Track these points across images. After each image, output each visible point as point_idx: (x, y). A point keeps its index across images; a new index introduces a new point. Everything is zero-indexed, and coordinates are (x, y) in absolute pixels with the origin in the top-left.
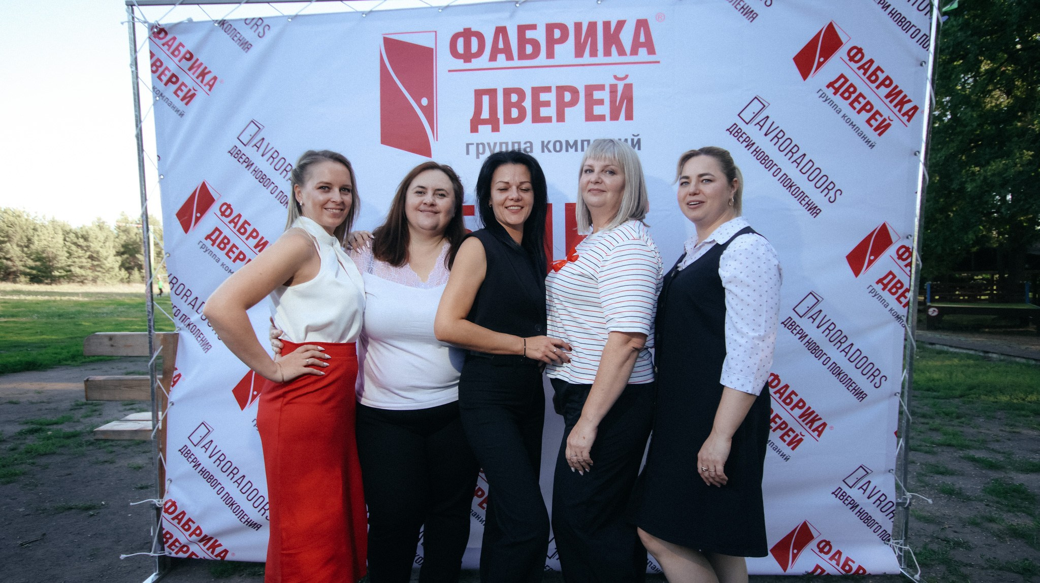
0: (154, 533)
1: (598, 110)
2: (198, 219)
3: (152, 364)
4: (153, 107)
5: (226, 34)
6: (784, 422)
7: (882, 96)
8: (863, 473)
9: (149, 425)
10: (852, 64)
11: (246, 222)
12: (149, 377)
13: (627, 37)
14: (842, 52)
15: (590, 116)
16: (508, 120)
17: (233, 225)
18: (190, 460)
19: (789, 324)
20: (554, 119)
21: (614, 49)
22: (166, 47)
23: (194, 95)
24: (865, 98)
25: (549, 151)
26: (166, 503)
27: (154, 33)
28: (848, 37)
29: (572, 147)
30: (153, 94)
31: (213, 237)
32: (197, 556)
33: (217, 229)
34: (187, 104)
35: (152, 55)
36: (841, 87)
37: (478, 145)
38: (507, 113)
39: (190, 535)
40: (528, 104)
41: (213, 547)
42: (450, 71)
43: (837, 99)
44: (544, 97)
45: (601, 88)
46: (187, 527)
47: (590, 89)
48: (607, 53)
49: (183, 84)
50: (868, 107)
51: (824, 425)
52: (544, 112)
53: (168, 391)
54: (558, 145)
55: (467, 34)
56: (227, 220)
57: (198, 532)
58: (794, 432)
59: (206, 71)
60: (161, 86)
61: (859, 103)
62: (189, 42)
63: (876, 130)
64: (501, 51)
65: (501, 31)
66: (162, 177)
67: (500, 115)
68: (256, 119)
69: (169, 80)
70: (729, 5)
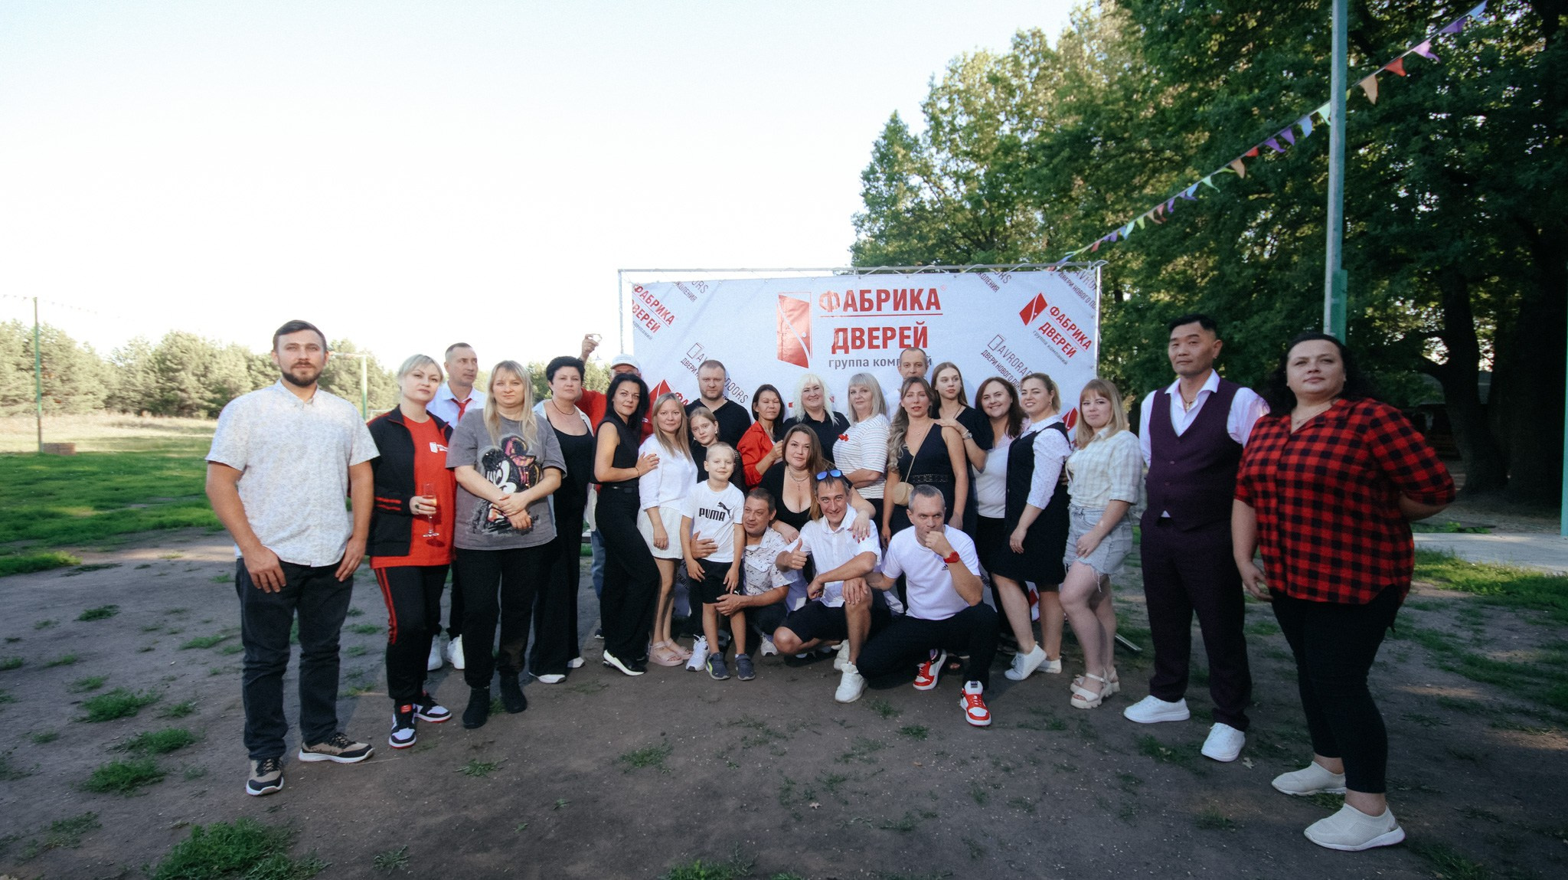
5: (680, 290)
7: (1071, 335)
10: (1053, 316)
13: (924, 299)
14: (1047, 310)
16: (854, 347)
20: (881, 346)
21: (916, 305)
22: (642, 298)
23: (659, 326)
24: (1061, 336)
27: (634, 289)
28: (1051, 301)
30: (633, 325)
34: (654, 330)
35: (634, 302)
36: (1047, 330)
37: (836, 361)
38: (853, 342)
40: (866, 337)
43: (1045, 336)
44: (875, 334)
45: (909, 328)
47: (902, 329)
48: (912, 308)
49: (652, 320)
50: (1063, 341)
52: (875, 342)
54: (883, 361)
55: (829, 295)
59: (668, 312)
60: (638, 321)
61: (1058, 338)
62: (657, 295)
63: (1068, 354)
64: (849, 305)
65: (850, 293)
67: (850, 343)
68: (699, 342)
69: (644, 318)
70: (983, 282)
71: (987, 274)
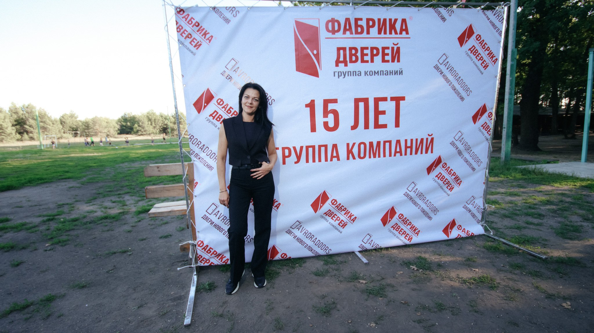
0: (193, 256)
1: (387, 58)
2: (205, 107)
3: (185, 178)
4: (178, 50)
5: (216, 14)
6: (449, 182)
7: (486, 54)
8: (472, 198)
9: (185, 207)
10: (477, 41)
11: (231, 108)
12: (183, 184)
13: (398, 26)
14: (474, 37)
15: (384, 61)
16: (351, 61)
17: (224, 109)
18: (208, 221)
19: (453, 144)
20: (370, 61)
21: (393, 31)
22: (184, 19)
23: (201, 44)
24: (481, 55)
25: (368, 75)
26: (198, 242)
27: (178, 11)
28: (477, 31)
29: (376, 74)
30: (178, 44)
31: (214, 115)
32: (214, 264)
33: (215, 111)
34: (197, 49)
35: (177, 23)
36: (473, 50)
37: (339, 72)
38: (351, 58)
39: (211, 255)
40: (359, 54)
41: (222, 258)
42: (326, 38)
43: (472, 55)
44: (365, 52)
45: (388, 48)
46: (209, 252)
47: (384, 49)
48: (391, 33)
49: (194, 39)
50: (482, 59)
51: (461, 181)
52: (366, 58)
53: (193, 191)
54: (371, 72)
55: (333, 21)
56: (221, 107)
57: (215, 253)
58: (451, 185)
59: (207, 33)
60: (182, 39)
61: (479, 57)
62: (197, 17)
63: (484, 67)
64: (348, 30)
65: (347, 20)
66: (185, 86)
67: (348, 59)
68: (235, 58)
69: (187, 37)
70: (436, 15)
71: (440, 9)
